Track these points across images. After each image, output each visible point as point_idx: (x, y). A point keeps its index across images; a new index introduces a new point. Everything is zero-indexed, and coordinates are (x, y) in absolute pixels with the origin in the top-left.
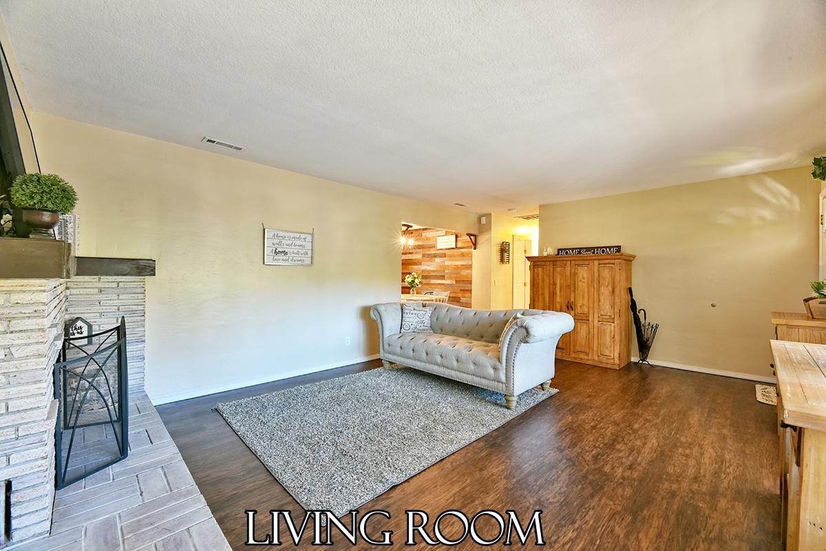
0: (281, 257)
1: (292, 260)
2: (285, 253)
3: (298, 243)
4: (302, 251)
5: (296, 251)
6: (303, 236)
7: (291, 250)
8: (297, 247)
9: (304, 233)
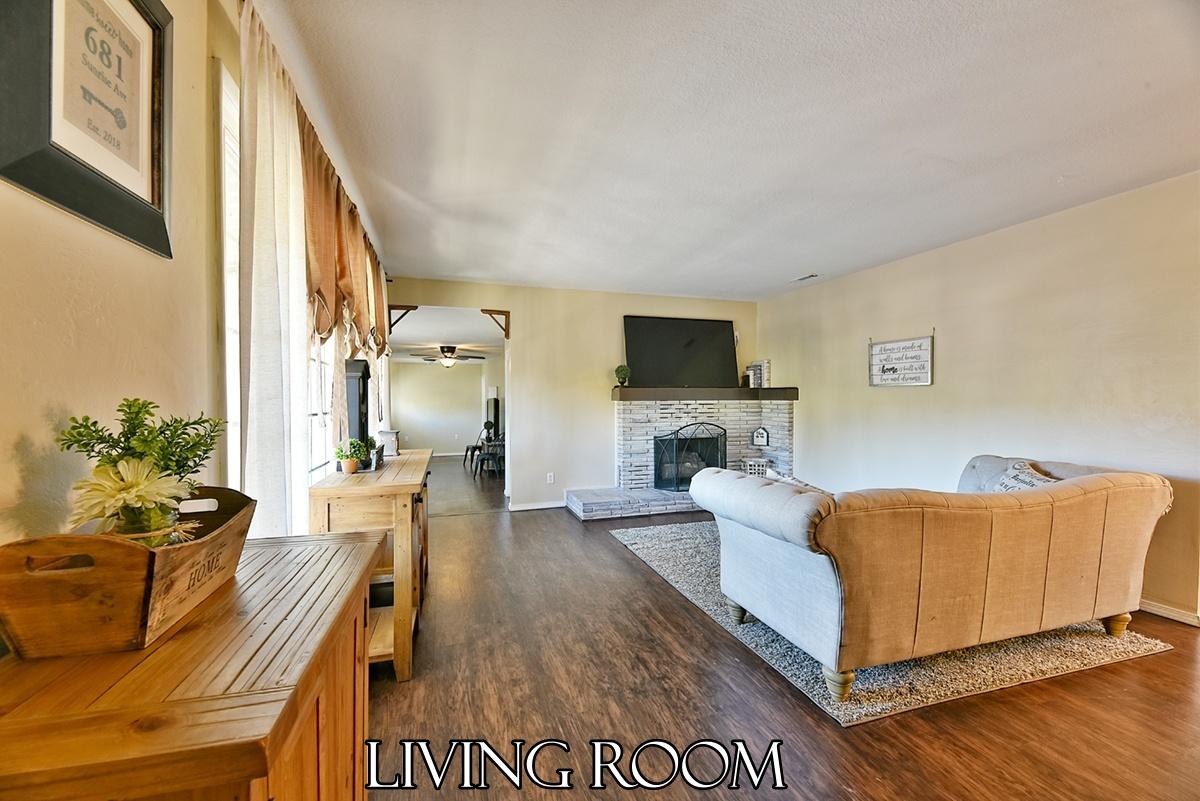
0: (889, 375)
1: (903, 379)
2: (894, 370)
3: (911, 354)
4: (916, 365)
5: (908, 365)
6: (917, 343)
7: (902, 366)
8: (910, 360)
9: (919, 338)
